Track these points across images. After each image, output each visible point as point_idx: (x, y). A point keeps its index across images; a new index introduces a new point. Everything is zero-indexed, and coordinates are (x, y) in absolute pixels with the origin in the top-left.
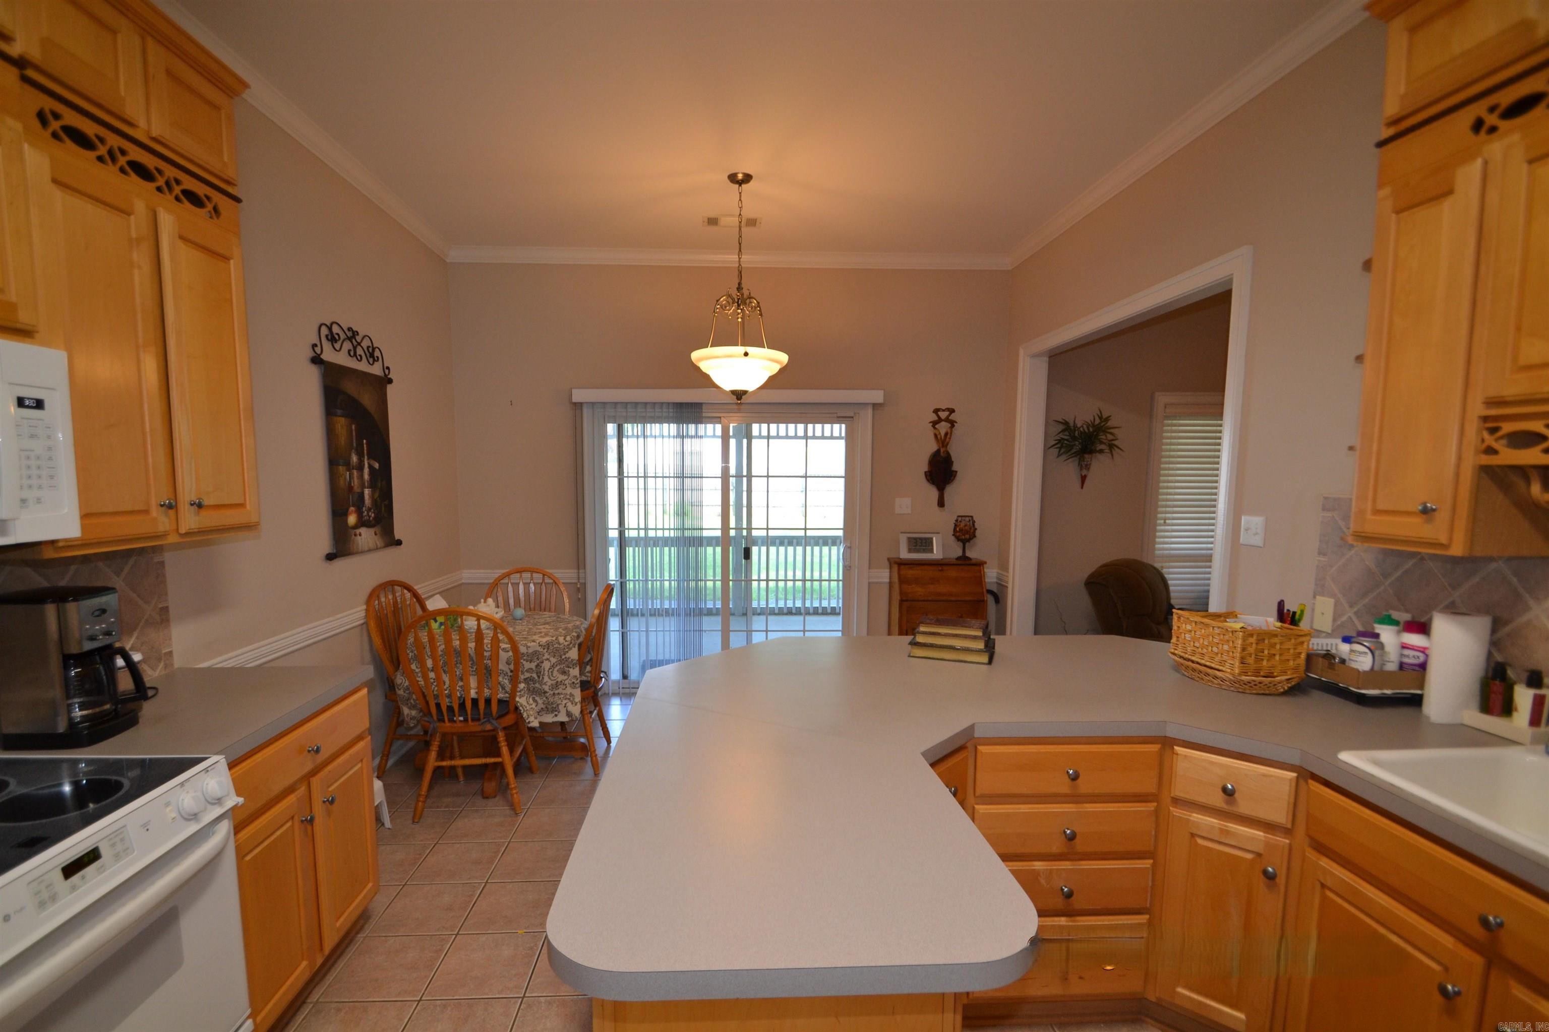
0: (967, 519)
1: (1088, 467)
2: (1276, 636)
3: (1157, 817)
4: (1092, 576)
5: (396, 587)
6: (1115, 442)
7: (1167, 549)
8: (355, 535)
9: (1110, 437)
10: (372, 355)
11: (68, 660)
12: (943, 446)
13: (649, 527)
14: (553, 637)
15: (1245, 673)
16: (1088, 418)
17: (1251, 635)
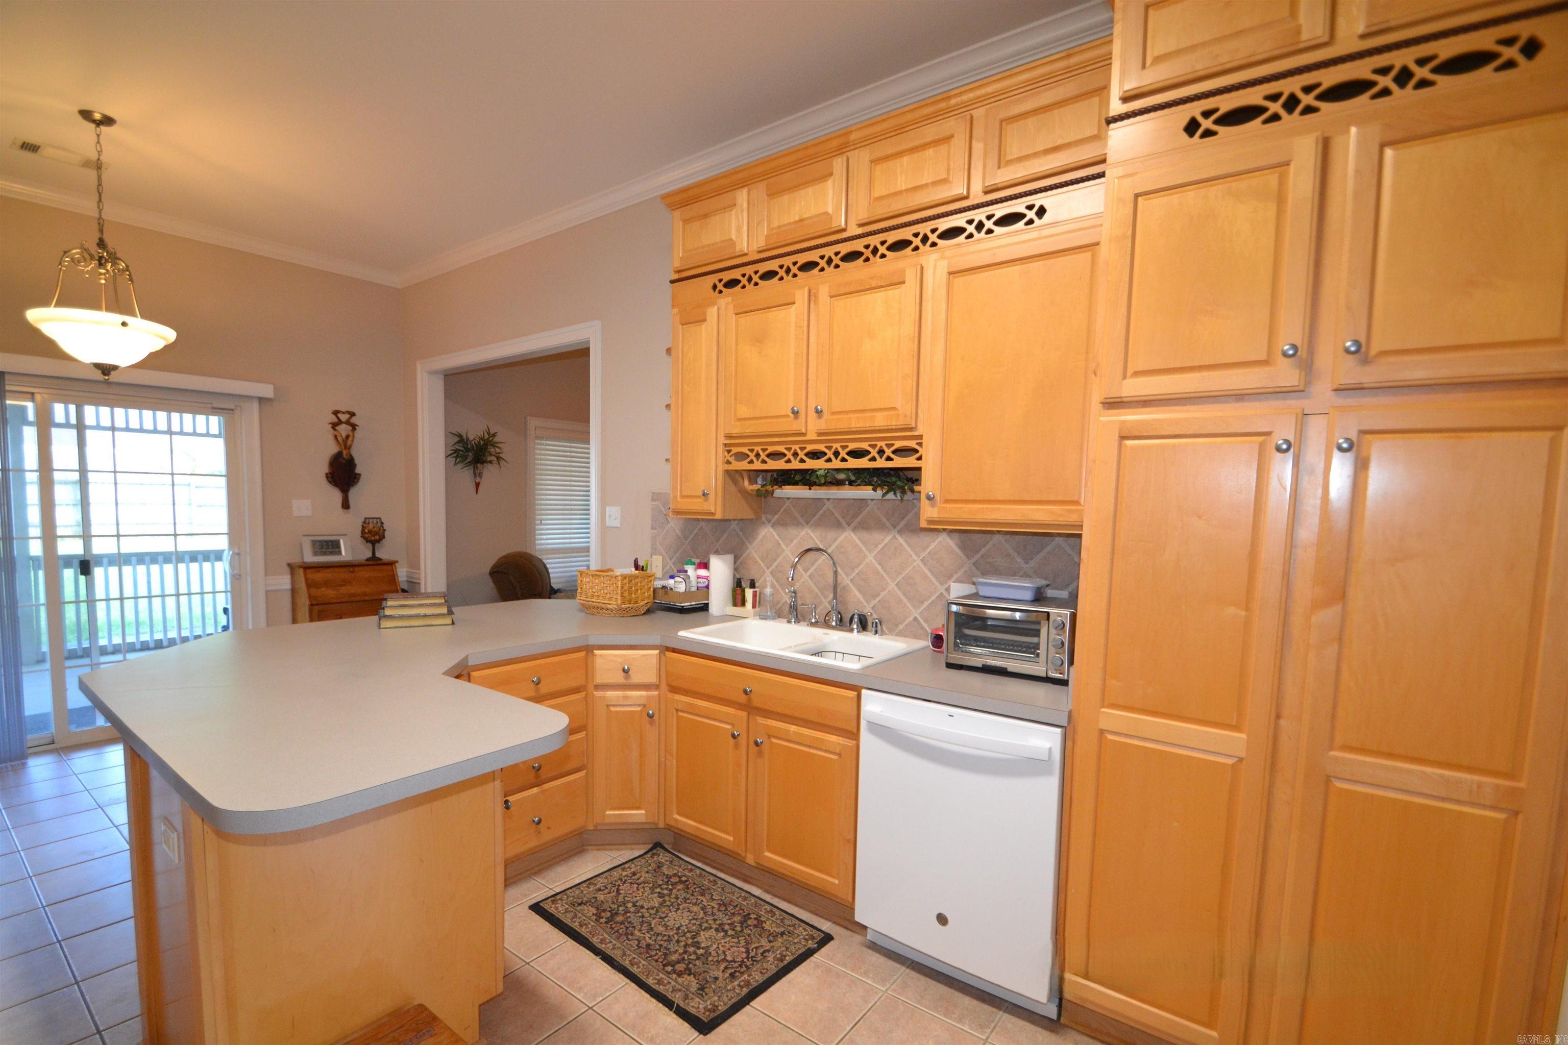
0: (375, 521)
1: (480, 475)
2: (638, 577)
3: (586, 701)
4: (495, 566)
6: (501, 455)
7: (543, 544)
9: (498, 450)
12: (345, 448)
15: (623, 603)
16: (480, 434)
17: (625, 578)
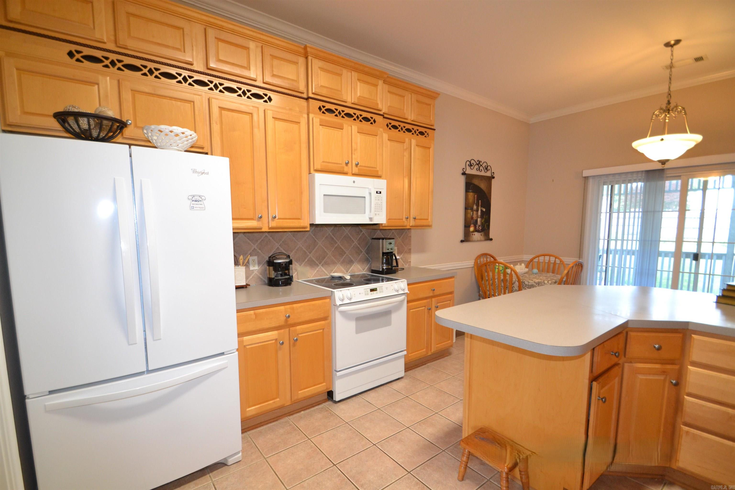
5: (488, 256)
8: (473, 235)
10: (486, 169)
11: (384, 254)
13: (618, 239)
14: (542, 280)
